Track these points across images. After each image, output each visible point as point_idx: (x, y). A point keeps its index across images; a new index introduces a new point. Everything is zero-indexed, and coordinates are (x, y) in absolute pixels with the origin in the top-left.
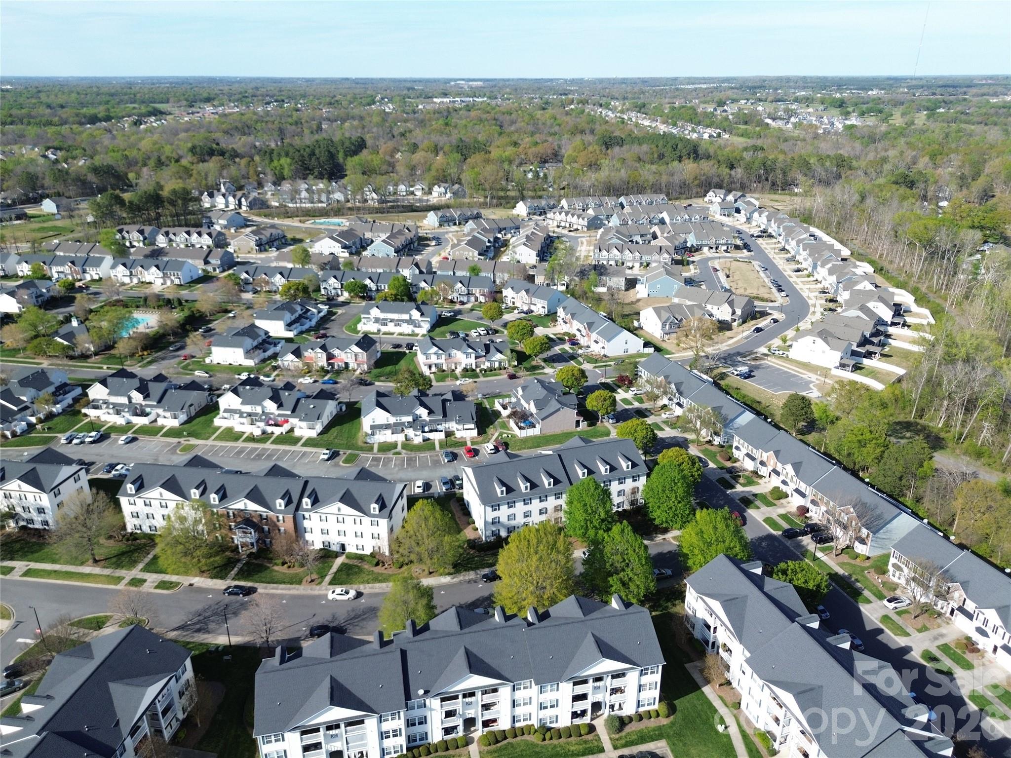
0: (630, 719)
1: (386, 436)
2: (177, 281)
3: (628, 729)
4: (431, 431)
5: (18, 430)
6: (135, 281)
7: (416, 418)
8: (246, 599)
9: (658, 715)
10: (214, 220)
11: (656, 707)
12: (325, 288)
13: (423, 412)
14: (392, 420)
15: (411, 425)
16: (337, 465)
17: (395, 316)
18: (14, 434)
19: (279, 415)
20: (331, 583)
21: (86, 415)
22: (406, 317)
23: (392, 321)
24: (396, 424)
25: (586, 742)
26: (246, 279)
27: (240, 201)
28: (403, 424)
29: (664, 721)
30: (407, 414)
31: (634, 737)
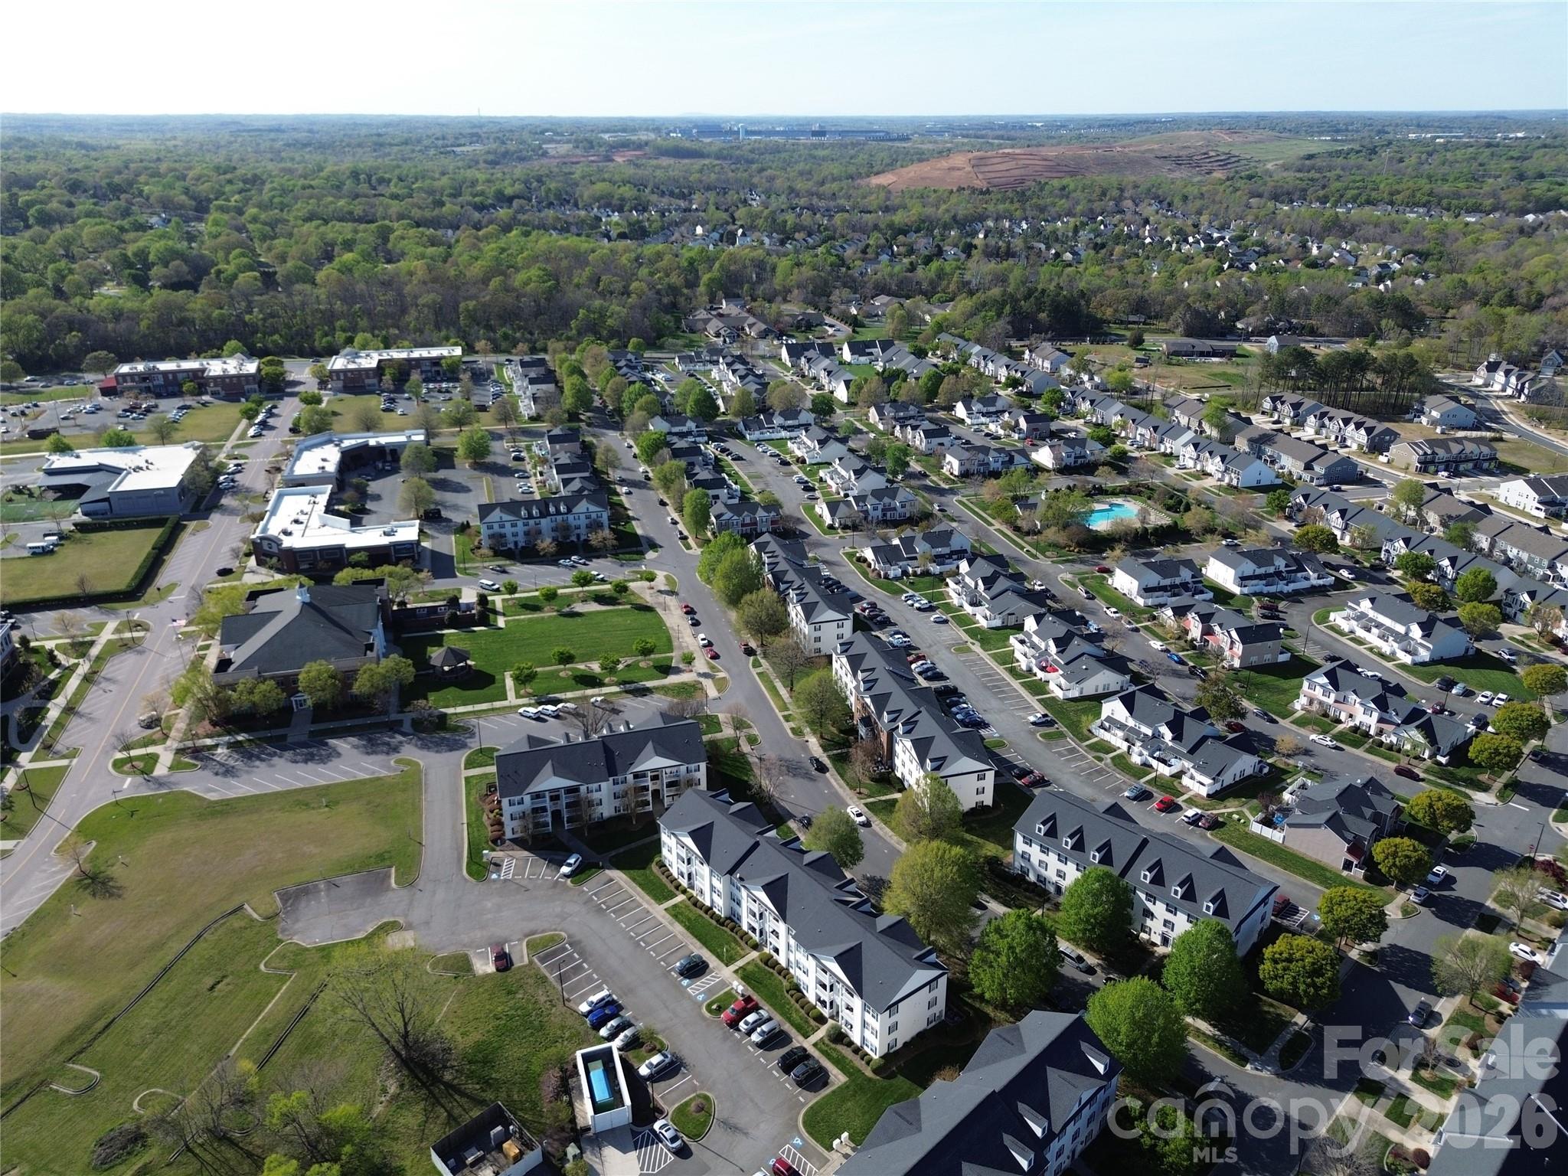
0: (850, 1044)
1: (1116, 739)
2: (1234, 483)
3: (839, 1047)
4: (1159, 759)
5: (892, 574)
6: (1199, 467)
7: (1157, 736)
8: (814, 773)
9: (868, 1063)
10: (1426, 409)
11: (876, 1057)
12: (1387, 551)
13: (1167, 734)
14: (1131, 723)
15: (1146, 741)
16: (1033, 733)
17: (1387, 622)
18: (886, 577)
19: (1055, 661)
20: (866, 805)
21: (947, 585)
22: (1401, 629)
23: (1379, 625)
24: (1132, 730)
25: (807, 1022)
26: (1301, 505)
27: (1523, 385)
28: (1138, 733)
29: (868, 1073)
30: (1149, 725)
31: (834, 1055)
